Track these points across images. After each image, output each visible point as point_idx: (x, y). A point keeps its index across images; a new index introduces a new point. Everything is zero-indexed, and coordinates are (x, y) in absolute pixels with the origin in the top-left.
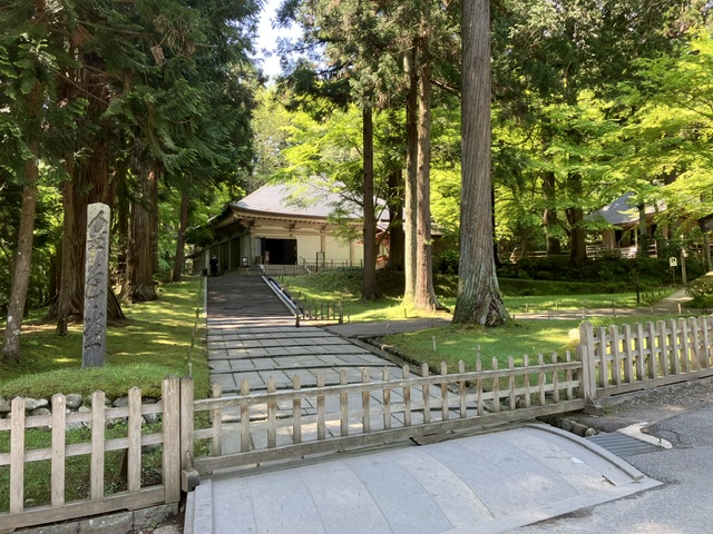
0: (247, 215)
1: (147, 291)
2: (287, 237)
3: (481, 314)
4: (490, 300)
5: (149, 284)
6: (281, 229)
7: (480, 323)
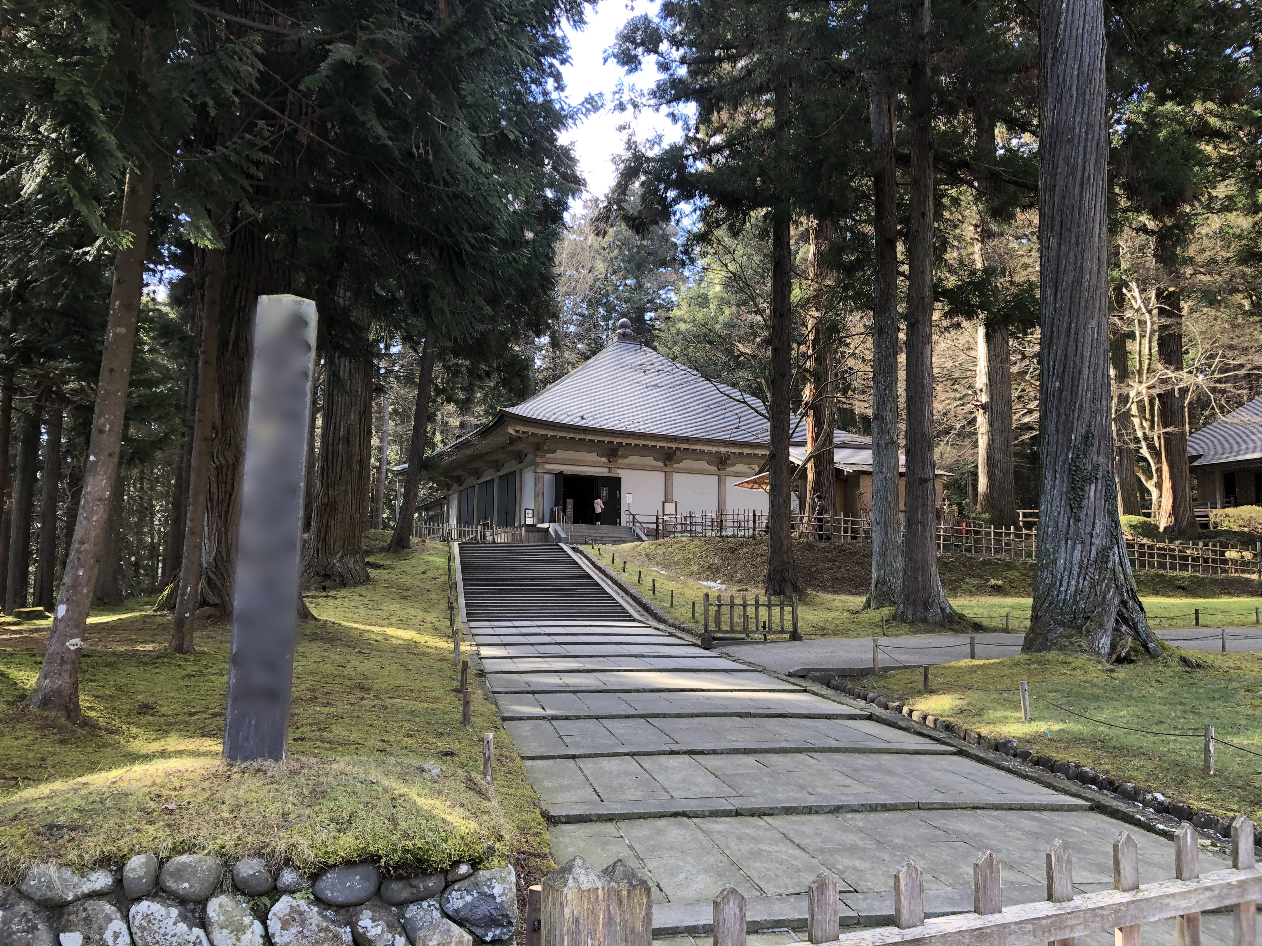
0: (531, 430)
1: (351, 565)
2: (603, 472)
3: (1100, 632)
4: (1116, 601)
5: (354, 552)
6: (592, 457)
7: (1098, 653)
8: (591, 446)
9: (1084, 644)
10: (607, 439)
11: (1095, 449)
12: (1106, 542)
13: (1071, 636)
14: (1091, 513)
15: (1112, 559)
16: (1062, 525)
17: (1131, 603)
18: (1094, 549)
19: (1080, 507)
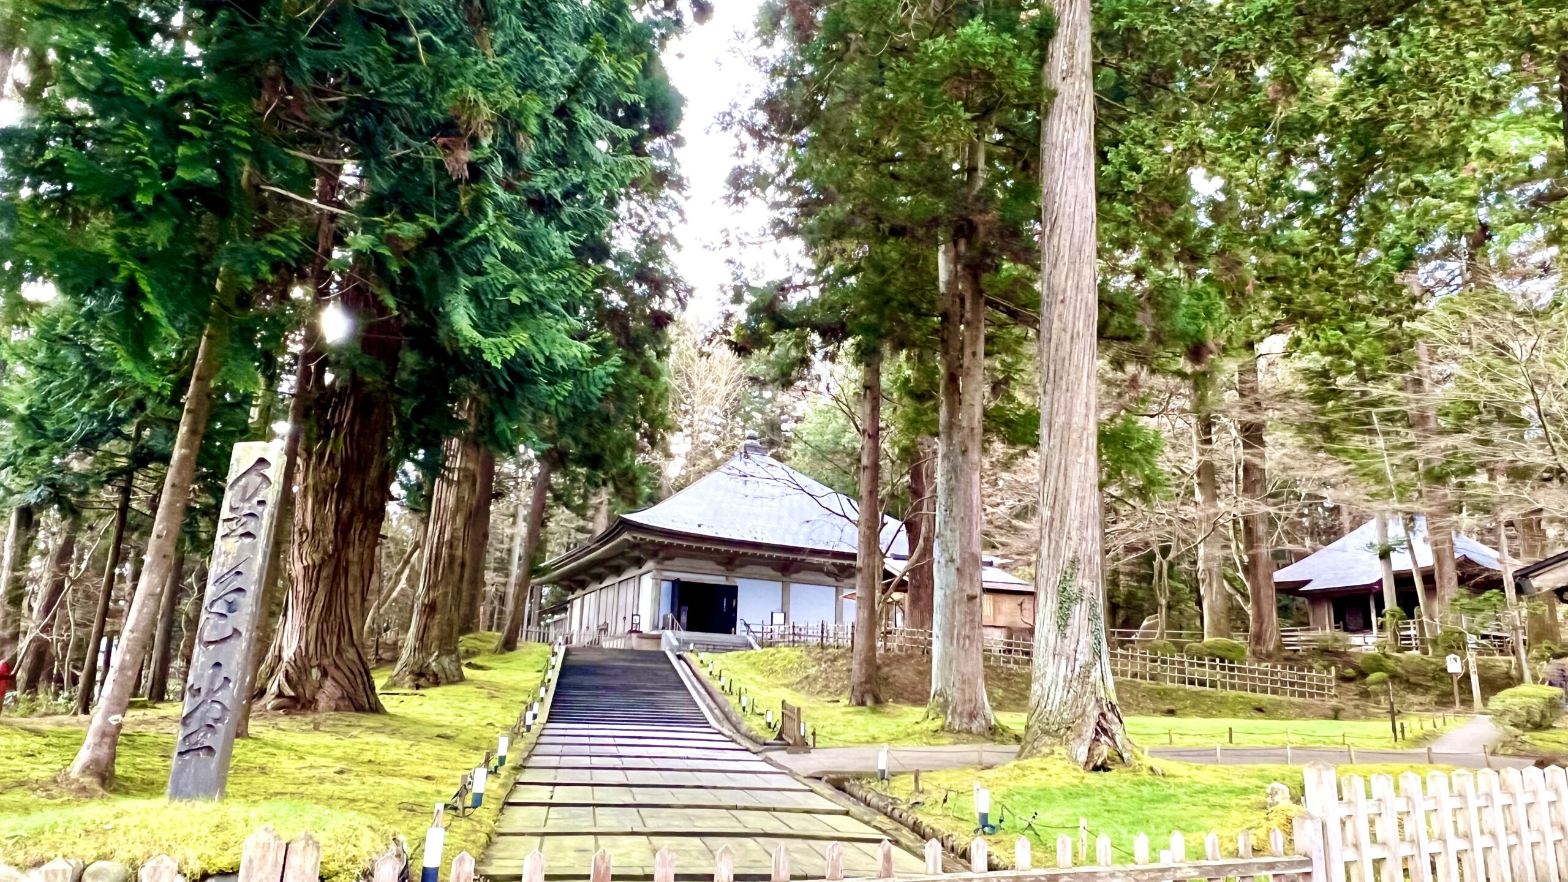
1: (446, 665)
2: (720, 580)
3: (1078, 741)
4: (1096, 713)
5: (450, 652)
6: (711, 565)
7: (1075, 761)
8: (707, 555)
9: (1063, 751)
10: (723, 548)
11: (1080, 574)
12: (1089, 658)
13: (1053, 745)
14: (1076, 630)
15: (1093, 673)
16: (1052, 642)
17: (1110, 715)
18: (1078, 664)
19: (1066, 625)
